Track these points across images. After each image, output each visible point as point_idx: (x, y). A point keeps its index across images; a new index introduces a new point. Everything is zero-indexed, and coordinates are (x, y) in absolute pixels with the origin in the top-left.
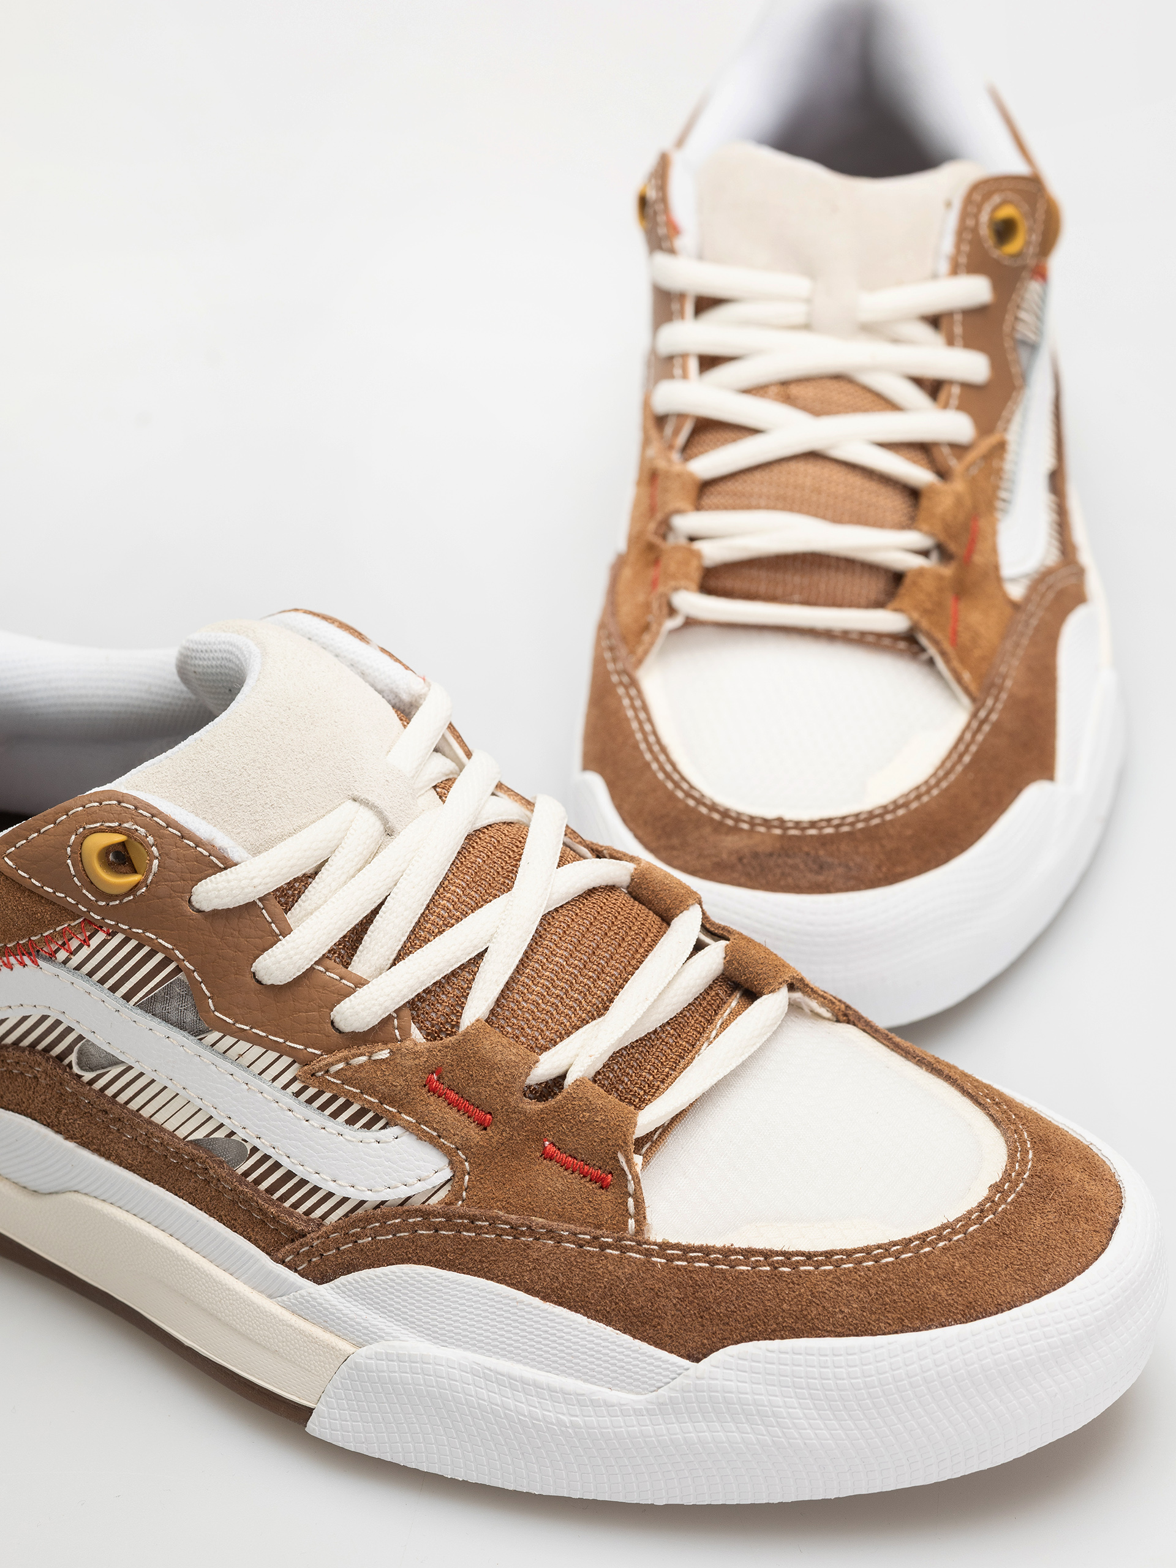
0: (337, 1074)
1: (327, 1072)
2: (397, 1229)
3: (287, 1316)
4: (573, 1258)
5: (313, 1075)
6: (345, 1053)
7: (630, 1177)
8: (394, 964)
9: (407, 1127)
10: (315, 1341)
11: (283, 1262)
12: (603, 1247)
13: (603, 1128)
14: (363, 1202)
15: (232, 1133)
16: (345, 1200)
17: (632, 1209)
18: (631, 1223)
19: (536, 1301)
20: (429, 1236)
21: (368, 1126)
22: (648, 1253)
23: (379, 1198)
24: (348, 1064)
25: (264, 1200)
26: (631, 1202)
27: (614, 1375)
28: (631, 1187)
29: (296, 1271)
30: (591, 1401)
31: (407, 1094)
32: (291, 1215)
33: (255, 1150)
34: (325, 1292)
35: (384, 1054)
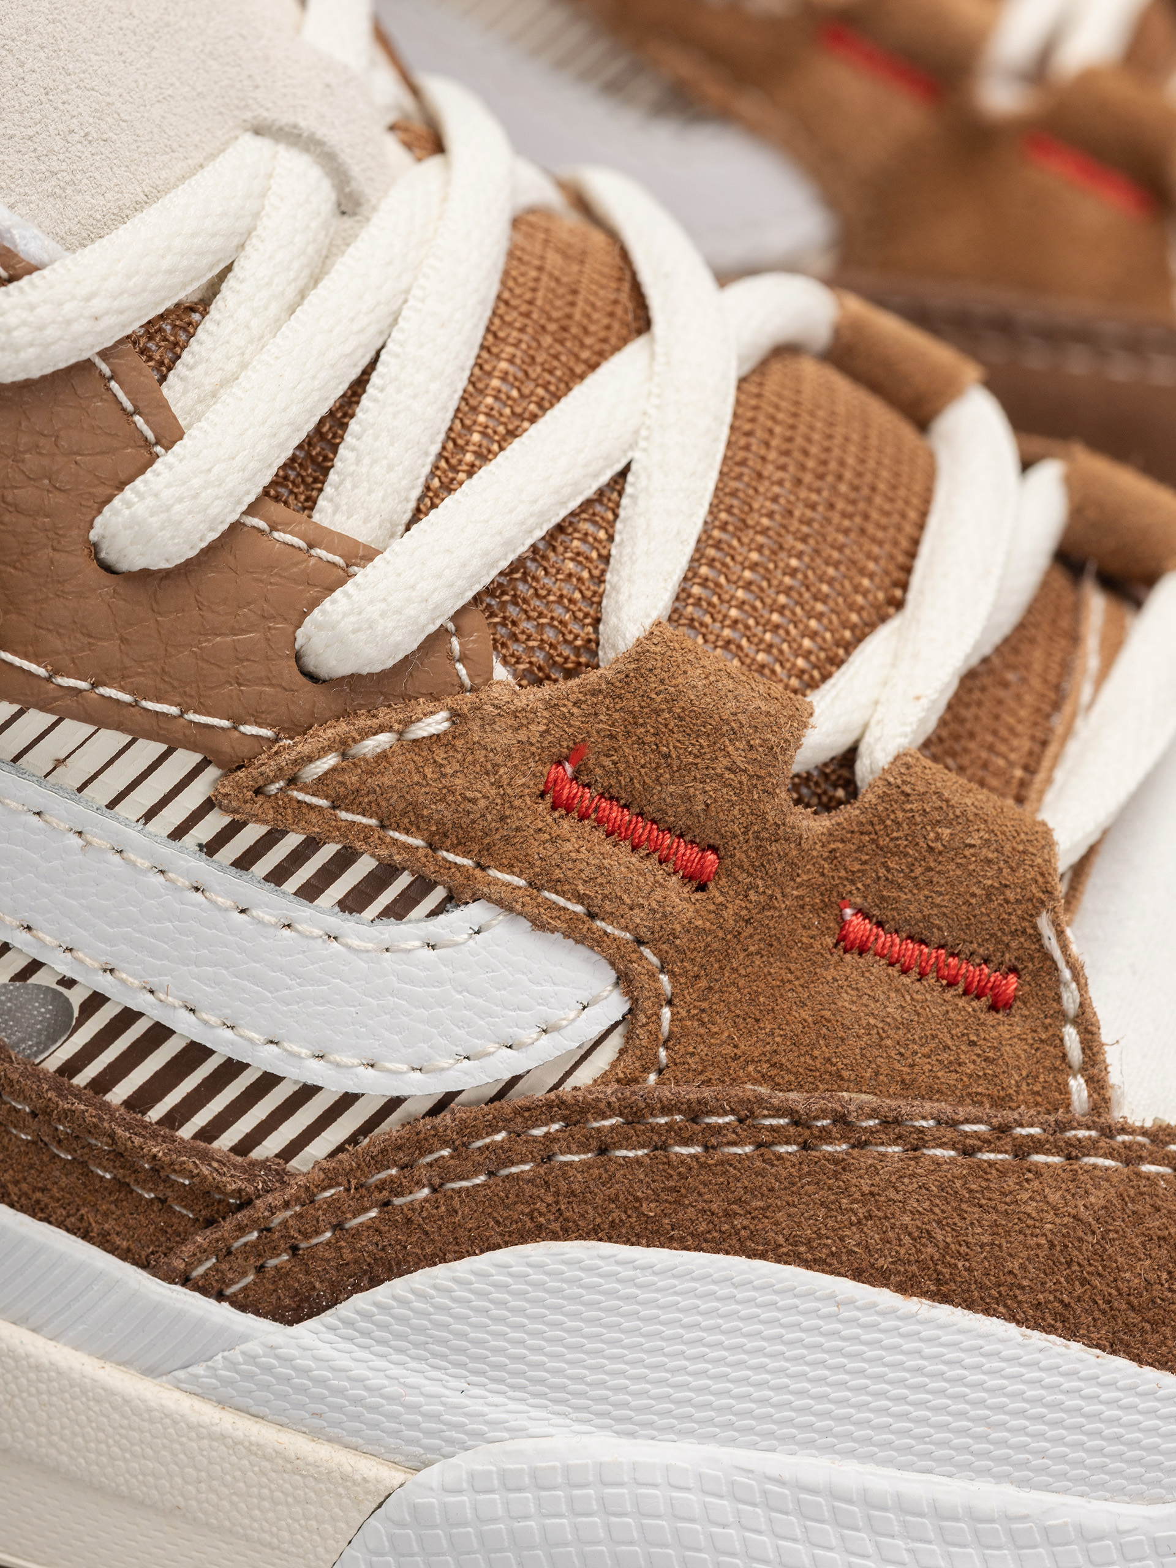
0: (320, 785)
1: (292, 781)
2: (504, 1156)
3: (207, 1413)
4: (958, 1184)
5: (258, 791)
6: (342, 727)
7: (1067, 974)
8: (417, 515)
9: (505, 905)
10: (294, 1466)
11: (185, 1281)
12: (1021, 1150)
13: (989, 861)
14: (394, 1103)
15: (35, 966)
16: (347, 1100)
17: (1075, 1053)
18: (1078, 1086)
19: (885, 1297)
20: (586, 1166)
21: (397, 911)
22: (1130, 1157)
23: (439, 1087)
24: (344, 755)
25: (128, 1127)
26: (1071, 1035)
27: (1098, 1460)
28: (1070, 1000)
29: (220, 1297)
30: (1046, 1531)
31: (503, 818)
32: (206, 1157)
33: (96, 1001)
35: (435, 723)
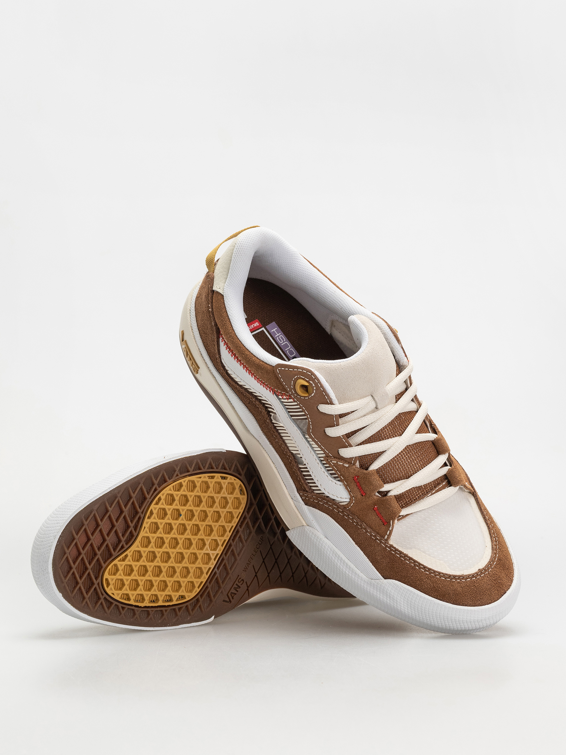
0: (333, 463)
1: (331, 461)
2: (330, 506)
3: (294, 507)
4: (368, 538)
5: (327, 460)
6: (338, 460)
7: (391, 527)
8: (360, 445)
9: (344, 484)
10: (298, 517)
11: (299, 494)
12: (377, 539)
13: (391, 512)
14: (324, 493)
15: (301, 458)
16: (320, 490)
17: (388, 533)
18: (386, 537)
19: (354, 543)
20: (336, 512)
21: (335, 478)
22: (387, 546)
23: (328, 495)
24: (337, 462)
25: (302, 478)
26: (389, 532)
27: (364, 570)
28: (390, 529)
29: (301, 498)
30: (355, 572)
31: (348, 477)
32: (307, 485)
33: (305, 465)
34: (306, 508)
35: (347, 465)
